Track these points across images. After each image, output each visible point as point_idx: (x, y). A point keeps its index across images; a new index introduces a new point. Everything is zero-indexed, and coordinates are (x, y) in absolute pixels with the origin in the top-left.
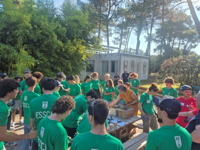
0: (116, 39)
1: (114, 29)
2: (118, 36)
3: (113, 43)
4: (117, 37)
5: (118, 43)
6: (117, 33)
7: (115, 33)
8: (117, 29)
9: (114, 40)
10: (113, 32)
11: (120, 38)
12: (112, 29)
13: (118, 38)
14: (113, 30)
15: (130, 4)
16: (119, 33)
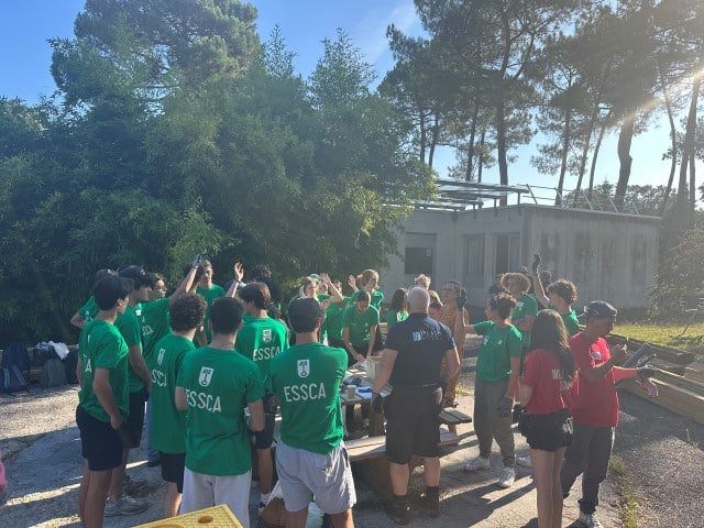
0: (545, 150)
1: (540, 116)
2: (552, 139)
3: (536, 169)
4: (550, 144)
5: (558, 166)
6: (553, 127)
7: (542, 129)
8: (553, 116)
9: (538, 155)
10: (533, 126)
11: (561, 147)
12: (531, 116)
13: (554, 148)
14: (533, 120)
15: (593, 21)
16: (558, 127)
